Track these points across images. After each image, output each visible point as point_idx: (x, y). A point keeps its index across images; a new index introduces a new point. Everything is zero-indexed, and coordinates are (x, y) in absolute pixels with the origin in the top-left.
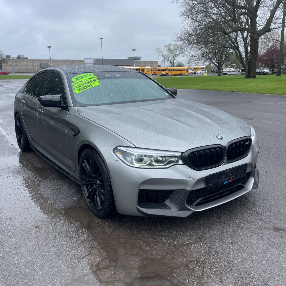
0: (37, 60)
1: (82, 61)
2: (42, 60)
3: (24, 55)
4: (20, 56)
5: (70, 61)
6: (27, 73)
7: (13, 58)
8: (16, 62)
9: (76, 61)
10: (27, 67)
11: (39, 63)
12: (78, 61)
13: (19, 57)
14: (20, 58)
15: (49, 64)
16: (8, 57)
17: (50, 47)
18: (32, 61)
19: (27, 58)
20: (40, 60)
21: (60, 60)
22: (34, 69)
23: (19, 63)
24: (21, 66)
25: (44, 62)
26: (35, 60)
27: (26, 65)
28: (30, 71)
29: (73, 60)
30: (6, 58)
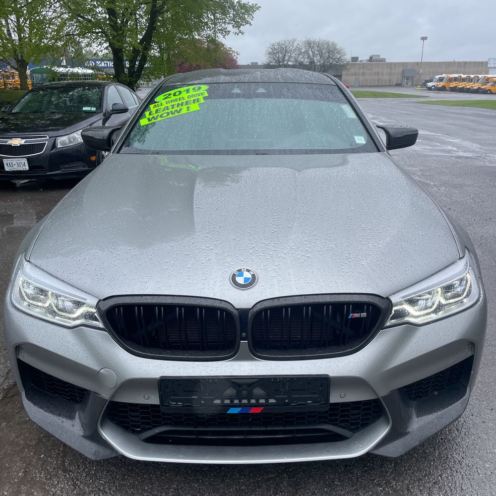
0: (399, 63)
1: (482, 63)
2: (407, 63)
3: (379, 56)
4: (374, 58)
5: (459, 63)
6: (378, 86)
7: (361, 61)
8: (363, 68)
9: (470, 63)
10: (380, 76)
11: (401, 69)
12: (475, 63)
13: (371, 58)
14: (373, 60)
15: (418, 70)
16: (355, 59)
17: (426, 38)
18: (391, 65)
19: (383, 60)
20: (403, 63)
21: (439, 63)
22: (390, 81)
23: (368, 70)
24: (371, 74)
25: (409, 67)
26: (395, 64)
27: (378, 74)
28: (383, 84)
29: (465, 63)
30: (351, 62)
